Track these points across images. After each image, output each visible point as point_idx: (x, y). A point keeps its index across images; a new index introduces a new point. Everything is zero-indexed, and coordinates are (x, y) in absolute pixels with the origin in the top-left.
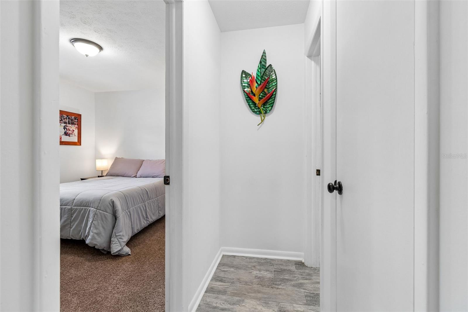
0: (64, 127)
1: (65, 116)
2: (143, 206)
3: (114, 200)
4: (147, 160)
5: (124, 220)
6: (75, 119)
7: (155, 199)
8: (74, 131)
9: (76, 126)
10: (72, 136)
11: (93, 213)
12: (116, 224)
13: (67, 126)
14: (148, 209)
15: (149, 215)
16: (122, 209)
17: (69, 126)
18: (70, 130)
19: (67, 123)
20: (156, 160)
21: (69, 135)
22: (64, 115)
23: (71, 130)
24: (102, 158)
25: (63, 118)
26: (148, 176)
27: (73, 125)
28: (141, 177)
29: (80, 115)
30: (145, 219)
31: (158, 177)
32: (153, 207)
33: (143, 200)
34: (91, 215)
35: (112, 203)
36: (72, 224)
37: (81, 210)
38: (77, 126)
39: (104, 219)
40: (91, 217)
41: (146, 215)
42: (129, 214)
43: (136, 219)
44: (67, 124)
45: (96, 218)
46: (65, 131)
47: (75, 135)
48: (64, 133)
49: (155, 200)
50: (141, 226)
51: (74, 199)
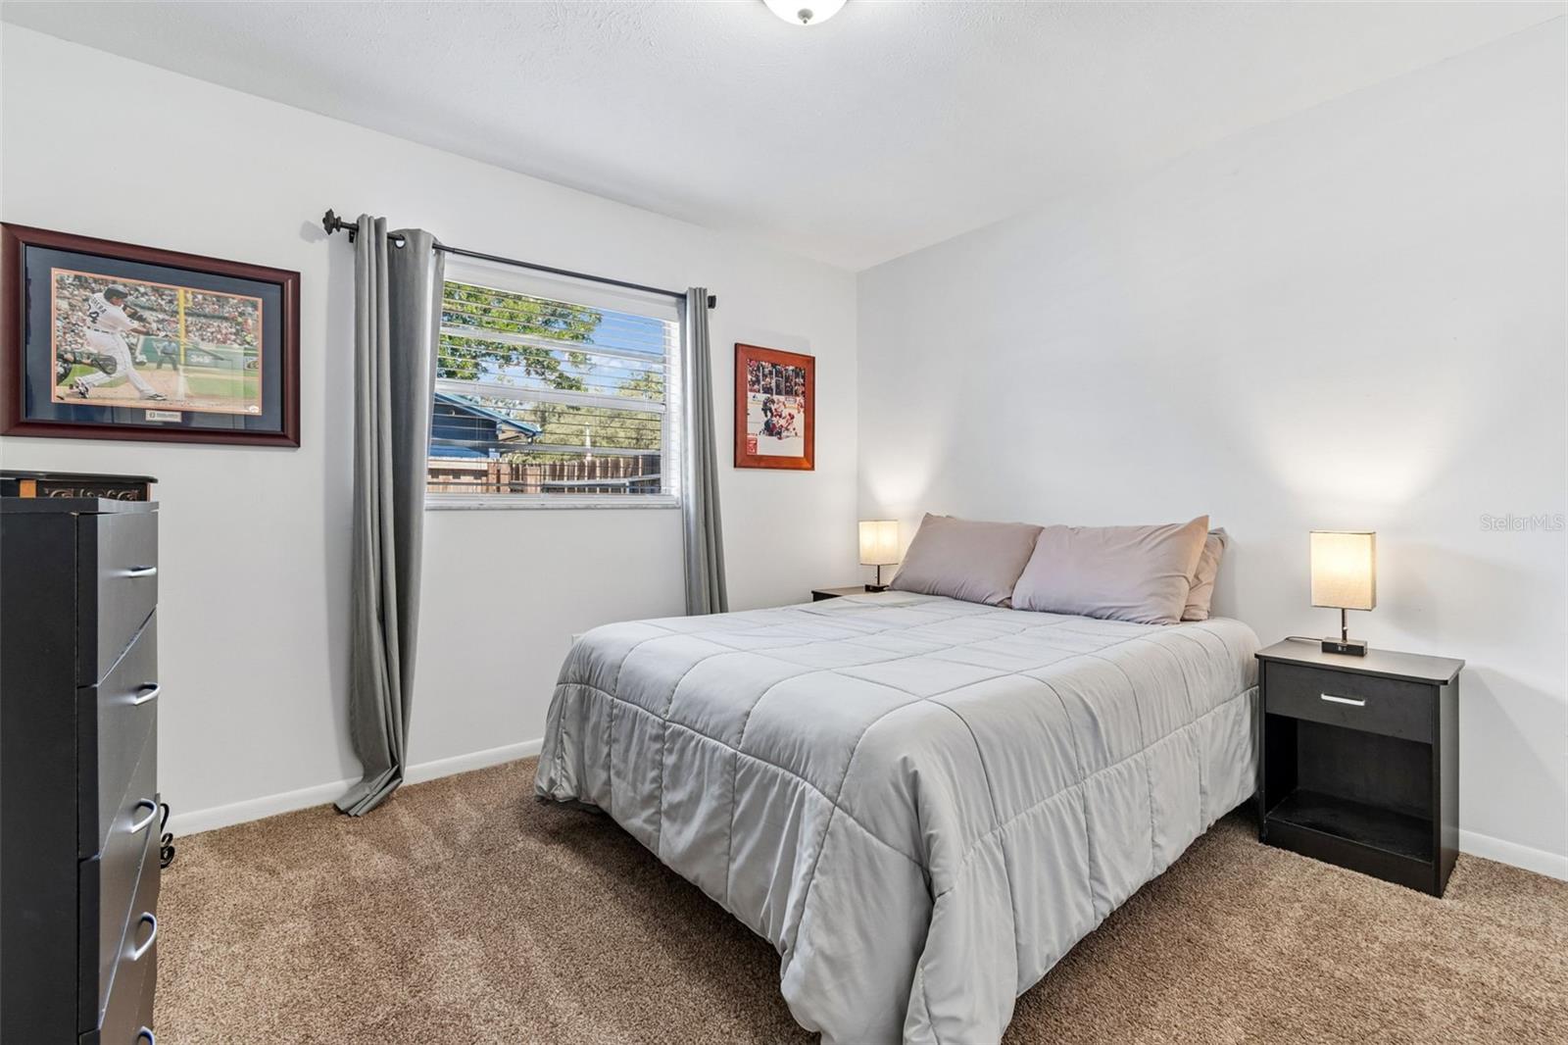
0: (765, 404)
1: (768, 367)
2: (1072, 808)
3: (918, 768)
4: (1054, 528)
5: (977, 902)
6: (797, 376)
7: (1136, 761)
8: (792, 417)
9: (800, 399)
10: (788, 437)
11: (815, 818)
12: (932, 931)
13: (773, 402)
14: (1098, 827)
15: (1103, 854)
16: (963, 828)
17: (779, 402)
18: (780, 416)
19: (772, 390)
20: (1105, 530)
21: (779, 433)
22: (764, 363)
23: (784, 415)
24: (878, 518)
25: (761, 374)
26: (1065, 608)
27: (791, 398)
28: (1031, 609)
29: (811, 361)
30: (1084, 888)
31: (1117, 619)
32: (1122, 810)
33: (1073, 772)
34: (808, 831)
35: (906, 783)
36: (735, 842)
37: (771, 779)
38: (802, 401)
39: (866, 875)
40: (805, 842)
41: (1092, 859)
42: (1000, 857)
43: (1041, 891)
44: (772, 394)
45: (826, 856)
46: (766, 419)
47: (796, 434)
48: (763, 427)
49: (1133, 765)
50: (1067, 937)
51: (748, 714)
